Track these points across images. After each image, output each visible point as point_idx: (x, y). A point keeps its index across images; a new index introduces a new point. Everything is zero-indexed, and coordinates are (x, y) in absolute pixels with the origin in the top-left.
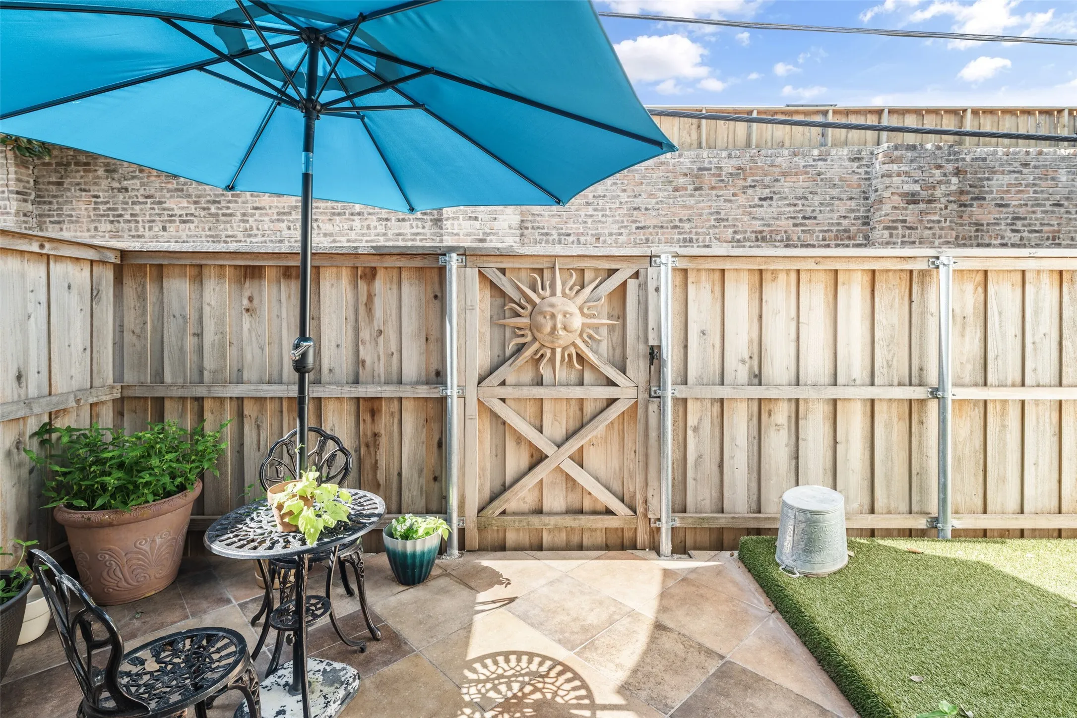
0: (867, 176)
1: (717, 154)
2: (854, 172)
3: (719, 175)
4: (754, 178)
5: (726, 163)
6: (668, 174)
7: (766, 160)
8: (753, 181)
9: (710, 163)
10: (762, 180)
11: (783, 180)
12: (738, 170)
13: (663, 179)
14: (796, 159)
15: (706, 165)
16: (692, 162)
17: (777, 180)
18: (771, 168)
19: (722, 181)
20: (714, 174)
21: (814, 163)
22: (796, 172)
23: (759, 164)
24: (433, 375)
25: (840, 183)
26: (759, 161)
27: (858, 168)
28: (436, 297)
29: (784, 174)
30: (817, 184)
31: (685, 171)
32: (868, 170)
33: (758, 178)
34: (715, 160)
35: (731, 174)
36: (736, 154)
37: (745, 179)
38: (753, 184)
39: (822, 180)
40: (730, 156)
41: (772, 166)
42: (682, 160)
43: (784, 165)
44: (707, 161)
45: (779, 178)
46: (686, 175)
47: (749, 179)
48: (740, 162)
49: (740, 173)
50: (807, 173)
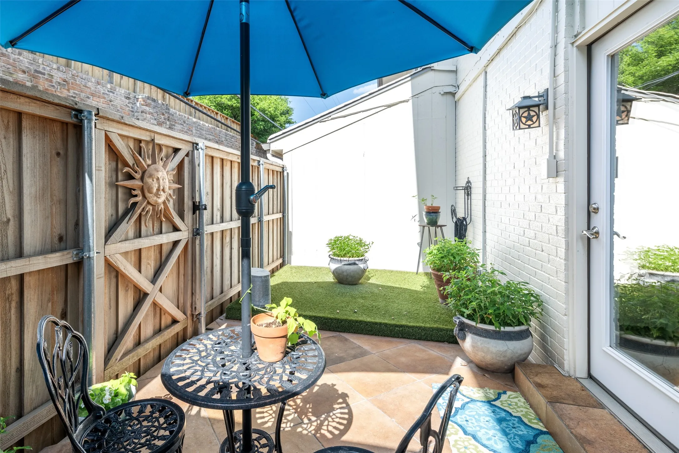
0: (132, 110)
1: (50, 64)
2: (126, 105)
3: (51, 81)
4: (75, 91)
5: (56, 74)
6: (8, 66)
7: (82, 81)
8: (74, 93)
9: (44, 69)
10: (79, 94)
11: (91, 98)
12: (64, 81)
13: (4, 69)
14: (99, 86)
15: (40, 69)
16: (30, 63)
17: (88, 98)
18: (84, 88)
19: (53, 86)
20: (47, 79)
21: (108, 93)
22: (99, 96)
23: (77, 82)
24: (56, 240)
25: (121, 110)
26: (78, 80)
27: (128, 103)
28: (58, 154)
29: (93, 95)
30: (110, 107)
31: (24, 68)
32: (133, 106)
33: (77, 92)
34: (48, 68)
35: (59, 83)
36: (63, 70)
37: (68, 90)
38: (74, 96)
39: (112, 105)
40: (58, 69)
41: (85, 86)
42: (21, 58)
43: (92, 88)
44: (42, 66)
45: (90, 96)
46: (24, 72)
47: (72, 91)
48: (65, 76)
49: (65, 85)
50: (104, 98)
